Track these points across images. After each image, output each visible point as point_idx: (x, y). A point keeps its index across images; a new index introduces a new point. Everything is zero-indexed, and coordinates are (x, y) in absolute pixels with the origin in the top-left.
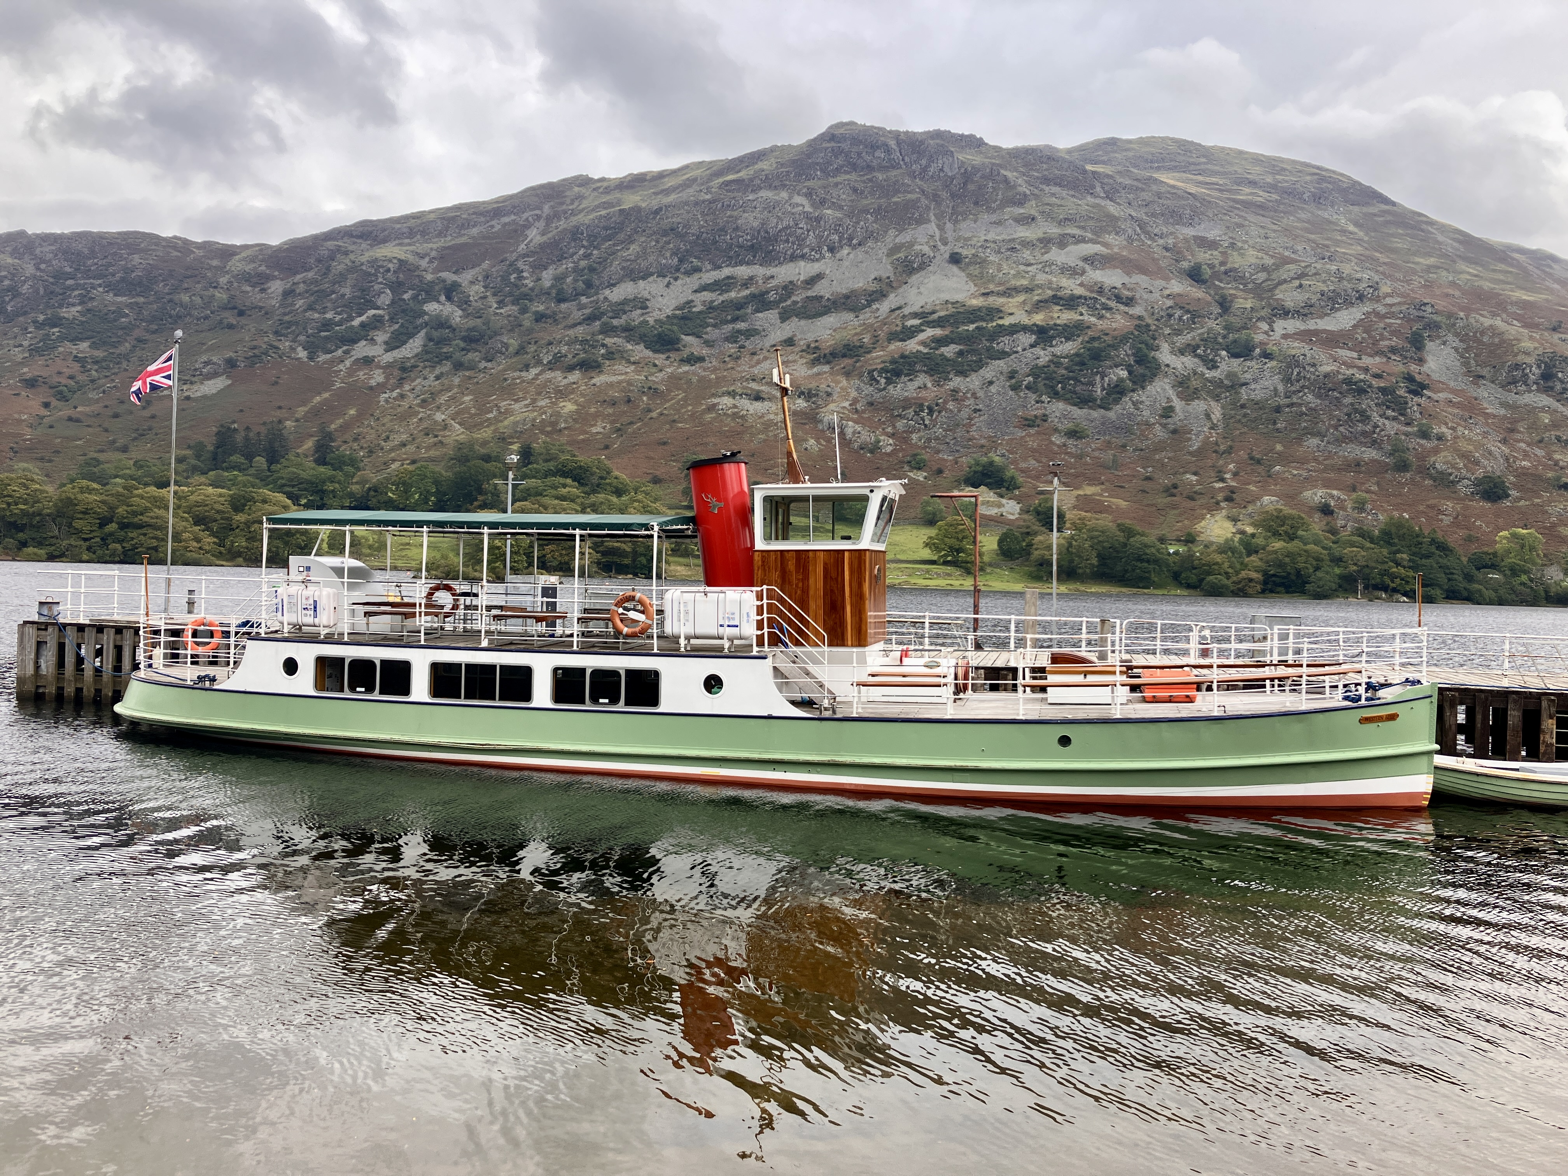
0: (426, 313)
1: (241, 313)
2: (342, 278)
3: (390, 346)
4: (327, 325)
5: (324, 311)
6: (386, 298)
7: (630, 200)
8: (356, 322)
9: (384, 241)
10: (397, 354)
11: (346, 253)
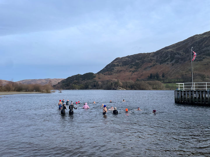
0: (175, 57)
1: (152, 60)
2: (164, 54)
3: (171, 62)
4: (162, 60)
5: (162, 58)
6: (169, 56)
7: (205, 36)
8: (166, 59)
9: (169, 49)
10: (172, 63)
11: (164, 51)
